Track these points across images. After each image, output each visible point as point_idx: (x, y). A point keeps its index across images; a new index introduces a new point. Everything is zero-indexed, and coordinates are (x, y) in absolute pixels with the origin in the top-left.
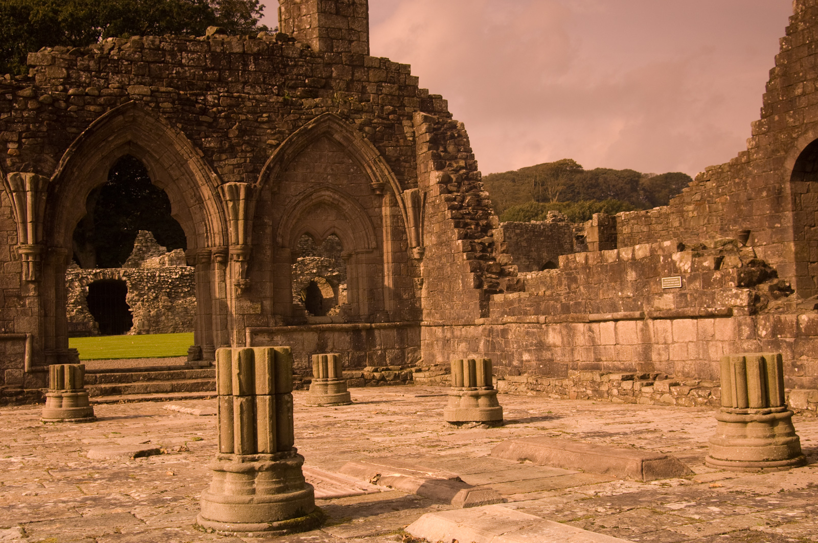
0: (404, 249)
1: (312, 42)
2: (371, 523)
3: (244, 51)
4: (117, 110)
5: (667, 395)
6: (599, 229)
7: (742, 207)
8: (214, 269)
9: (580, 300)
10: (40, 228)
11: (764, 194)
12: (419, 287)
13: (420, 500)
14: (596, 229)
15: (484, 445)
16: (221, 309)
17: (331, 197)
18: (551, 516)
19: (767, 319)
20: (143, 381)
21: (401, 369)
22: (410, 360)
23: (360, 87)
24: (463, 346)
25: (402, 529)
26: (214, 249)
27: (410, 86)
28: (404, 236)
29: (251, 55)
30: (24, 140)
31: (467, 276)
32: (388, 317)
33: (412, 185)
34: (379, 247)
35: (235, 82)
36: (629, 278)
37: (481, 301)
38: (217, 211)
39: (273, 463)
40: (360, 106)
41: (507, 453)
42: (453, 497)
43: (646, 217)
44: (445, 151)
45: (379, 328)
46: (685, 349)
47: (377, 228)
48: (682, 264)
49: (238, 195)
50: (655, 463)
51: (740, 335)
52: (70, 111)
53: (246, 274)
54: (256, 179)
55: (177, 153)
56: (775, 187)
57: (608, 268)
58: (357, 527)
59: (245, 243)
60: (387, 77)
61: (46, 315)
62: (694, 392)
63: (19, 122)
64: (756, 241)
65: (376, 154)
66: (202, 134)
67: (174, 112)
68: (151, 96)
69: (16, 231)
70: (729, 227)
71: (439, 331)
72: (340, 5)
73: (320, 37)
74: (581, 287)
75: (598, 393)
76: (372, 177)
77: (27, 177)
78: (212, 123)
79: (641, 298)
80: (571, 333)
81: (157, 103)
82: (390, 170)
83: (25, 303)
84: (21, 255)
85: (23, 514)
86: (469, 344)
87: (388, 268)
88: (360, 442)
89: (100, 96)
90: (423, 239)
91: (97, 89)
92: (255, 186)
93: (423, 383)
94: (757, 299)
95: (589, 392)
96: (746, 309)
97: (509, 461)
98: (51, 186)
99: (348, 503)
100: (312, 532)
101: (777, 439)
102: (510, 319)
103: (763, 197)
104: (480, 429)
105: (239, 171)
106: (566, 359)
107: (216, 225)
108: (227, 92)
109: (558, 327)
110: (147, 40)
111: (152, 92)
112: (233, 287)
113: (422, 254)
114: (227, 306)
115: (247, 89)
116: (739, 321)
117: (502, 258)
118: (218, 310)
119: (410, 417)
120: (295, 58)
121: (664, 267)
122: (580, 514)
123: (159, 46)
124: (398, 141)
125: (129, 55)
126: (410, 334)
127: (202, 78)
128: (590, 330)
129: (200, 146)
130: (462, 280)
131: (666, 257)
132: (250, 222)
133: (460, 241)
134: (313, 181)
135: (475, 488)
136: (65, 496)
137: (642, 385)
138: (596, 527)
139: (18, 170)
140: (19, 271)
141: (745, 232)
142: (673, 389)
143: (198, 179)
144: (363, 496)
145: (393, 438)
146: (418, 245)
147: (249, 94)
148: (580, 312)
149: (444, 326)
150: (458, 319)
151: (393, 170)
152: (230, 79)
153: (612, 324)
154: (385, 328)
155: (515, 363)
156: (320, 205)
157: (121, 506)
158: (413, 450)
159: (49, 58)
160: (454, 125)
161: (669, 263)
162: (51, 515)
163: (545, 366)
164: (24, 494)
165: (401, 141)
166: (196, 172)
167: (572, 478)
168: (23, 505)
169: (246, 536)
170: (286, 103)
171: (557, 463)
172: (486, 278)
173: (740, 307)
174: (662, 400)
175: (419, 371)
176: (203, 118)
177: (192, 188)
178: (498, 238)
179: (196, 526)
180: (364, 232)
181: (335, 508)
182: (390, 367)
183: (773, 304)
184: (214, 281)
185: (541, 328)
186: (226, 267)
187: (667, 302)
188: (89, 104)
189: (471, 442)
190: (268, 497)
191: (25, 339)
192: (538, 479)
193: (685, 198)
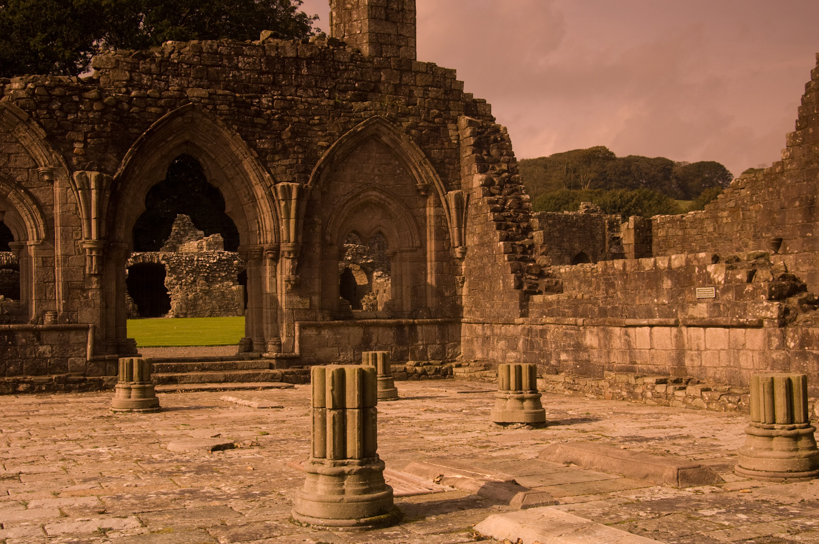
0: (446, 248)
1: (363, 47)
2: (443, 521)
3: (297, 56)
4: (177, 111)
5: (698, 400)
6: (635, 231)
7: (775, 216)
8: (265, 265)
9: (617, 305)
10: (103, 224)
11: (797, 204)
12: (460, 285)
13: (481, 500)
14: (632, 232)
15: (531, 447)
16: (271, 304)
17: (377, 197)
18: (599, 519)
19: (795, 332)
20: (197, 371)
21: (442, 364)
22: (450, 355)
23: (407, 91)
24: (502, 344)
25: (471, 528)
26: (266, 246)
27: (455, 90)
28: (447, 235)
29: (304, 59)
30: (89, 140)
31: (508, 277)
32: (430, 313)
33: (455, 186)
34: (423, 246)
35: (288, 85)
36: (665, 286)
37: (521, 301)
38: (269, 210)
39: (360, 467)
40: (407, 110)
41: (554, 456)
42: (511, 499)
43: (682, 221)
44: (489, 154)
45: (421, 324)
46: (717, 356)
47: (421, 228)
48: (716, 276)
49: (291, 195)
50: (689, 472)
51: (770, 346)
52: (132, 112)
53: (296, 270)
54: (307, 179)
55: (233, 153)
56: (807, 198)
57: (645, 275)
58: (431, 524)
59: (296, 241)
60: (433, 81)
61: (107, 307)
62: (724, 398)
63: (85, 123)
64: (788, 248)
65: (422, 157)
66: (257, 136)
67: (231, 115)
68: (209, 98)
69: (81, 226)
70: (761, 234)
71: (479, 328)
72: (390, 11)
73: (371, 43)
74: (619, 293)
75: (632, 395)
76: (418, 179)
77: (92, 175)
78: (266, 125)
79: (676, 305)
80: (608, 336)
81: (215, 105)
82: (435, 172)
83: (88, 295)
84: (85, 249)
85: (133, 504)
86: (508, 342)
87: (431, 266)
88: (416, 440)
89: (160, 98)
90: (465, 239)
91: (158, 92)
92: (307, 187)
93: (463, 378)
94: (786, 311)
95: (624, 393)
96: (776, 321)
97: (556, 463)
98: (114, 184)
99: (418, 502)
100: (393, 528)
101: (800, 453)
102: (549, 319)
103: (796, 207)
104: (524, 431)
105: (291, 171)
106: (603, 361)
107: (268, 223)
108: (280, 95)
109: (595, 329)
110: (206, 44)
111: (210, 94)
112: (284, 283)
113: (464, 253)
114: (277, 301)
115: (300, 92)
116: (769, 332)
117: (541, 260)
118: (269, 304)
119: (456, 415)
120: (345, 63)
121: (699, 278)
122: (625, 517)
123: (216, 50)
124: (443, 144)
125: (188, 59)
126: (450, 331)
127: (257, 82)
128: (626, 334)
129: (255, 147)
130: (503, 280)
131: (701, 268)
132: (301, 221)
133: (501, 243)
134: (361, 181)
135: (531, 492)
136: (163, 488)
137: (675, 389)
138: (639, 530)
139: (83, 169)
140: (83, 264)
141: (777, 240)
142: (704, 394)
143: (252, 178)
144: (431, 495)
145: (445, 437)
146: (461, 244)
147: (301, 96)
148: (617, 316)
149: (484, 323)
150: (498, 318)
151: (438, 172)
152: (283, 83)
153: (647, 329)
154: (427, 324)
155: (553, 362)
156: (367, 204)
157: (217, 499)
158: (467, 450)
159: (113, 61)
160: (497, 130)
161: (704, 274)
162: (158, 506)
163: (582, 366)
164: (125, 485)
165: (446, 144)
166: (250, 172)
167: (615, 482)
168: (129, 496)
169: (337, 530)
170: (336, 106)
171: (600, 467)
172: (526, 279)
173: (771, 319)
174: (693, 404)
175: (459, 366)
176: (257, 120)
177: (246, 187)
178: (538, 240)
179: (291, 520)
180: (408, 231)
181: (408, 506)
182: (431, 362)
183: (801, 317)
184: (265, 277)
185: (579, 330)
186: (277, 263)
187: (701, 311)
188: (151, 105)
189: (518, 443)
190: (357, 497)
191: (87, 329)
192: (583, 483)
193: (720, 204)
